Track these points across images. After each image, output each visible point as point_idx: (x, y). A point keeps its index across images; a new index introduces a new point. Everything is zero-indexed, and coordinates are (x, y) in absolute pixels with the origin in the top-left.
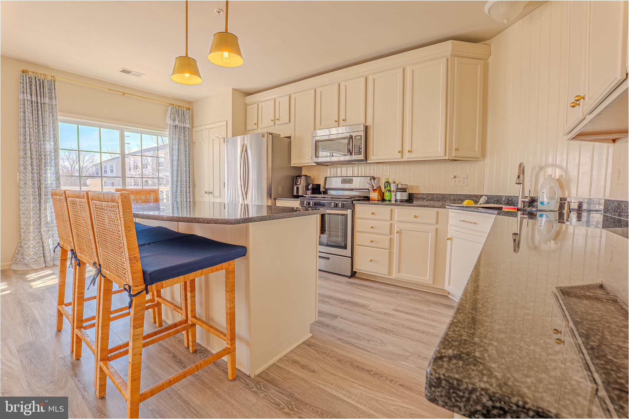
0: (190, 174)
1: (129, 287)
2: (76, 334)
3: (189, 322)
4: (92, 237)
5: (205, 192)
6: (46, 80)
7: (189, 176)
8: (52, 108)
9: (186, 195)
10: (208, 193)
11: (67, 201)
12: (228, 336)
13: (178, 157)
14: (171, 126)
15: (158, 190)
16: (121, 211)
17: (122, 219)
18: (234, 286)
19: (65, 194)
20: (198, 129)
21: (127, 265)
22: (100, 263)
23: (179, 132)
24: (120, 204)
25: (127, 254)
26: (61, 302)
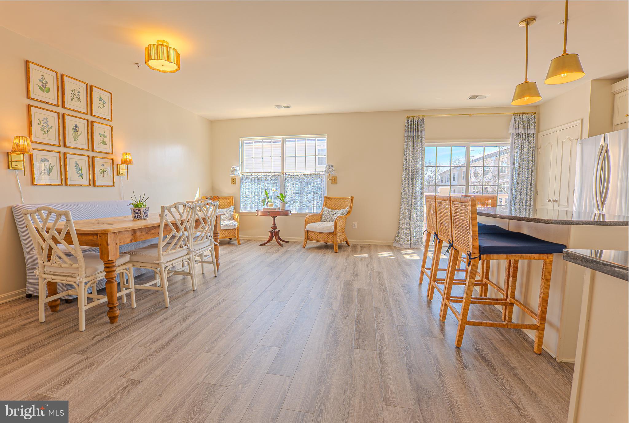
0: (533, 180)
1: (470, 253)
2: (432, 285)
3: (508, 301)
4: (450, 224)
5: (549, 200)
6: (419, 119)
7: (531, 183)
8: (422, 138)
9: (526, 203)
10: (552, 201)
11: (436, 202)
12: (539, 316)
13: (520, 165)
14: (514, 135)
15: (496, 197)
16: (470, 208)
17: (470, 212)
18: (550, 276)
19: (435, 198)
20: (545, 133)
21: (470, 240)
22: (453, 240)
23: (522, 139)
24: (470, 204)
25: (471, 233)
26: (423, 266)
